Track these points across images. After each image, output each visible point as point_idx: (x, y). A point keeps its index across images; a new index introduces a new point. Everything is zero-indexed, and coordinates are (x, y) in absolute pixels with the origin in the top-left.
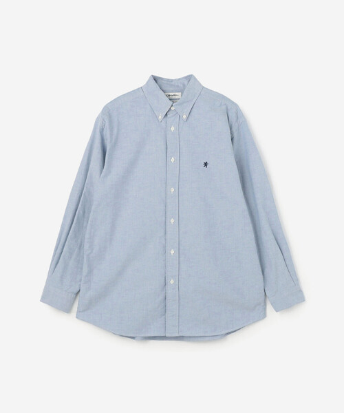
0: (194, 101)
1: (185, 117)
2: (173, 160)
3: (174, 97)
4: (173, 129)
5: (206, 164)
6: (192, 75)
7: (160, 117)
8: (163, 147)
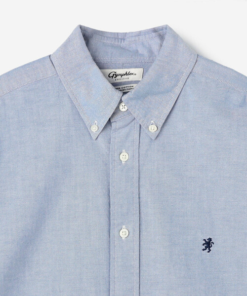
0: (177, 91)
1: (153, 129)
2: (124, 233)
3: (125, 79)
4: (124, 157)
5: (208, 244)
6: (166, 28)
7: (94, 129)
8: (102, 201)
